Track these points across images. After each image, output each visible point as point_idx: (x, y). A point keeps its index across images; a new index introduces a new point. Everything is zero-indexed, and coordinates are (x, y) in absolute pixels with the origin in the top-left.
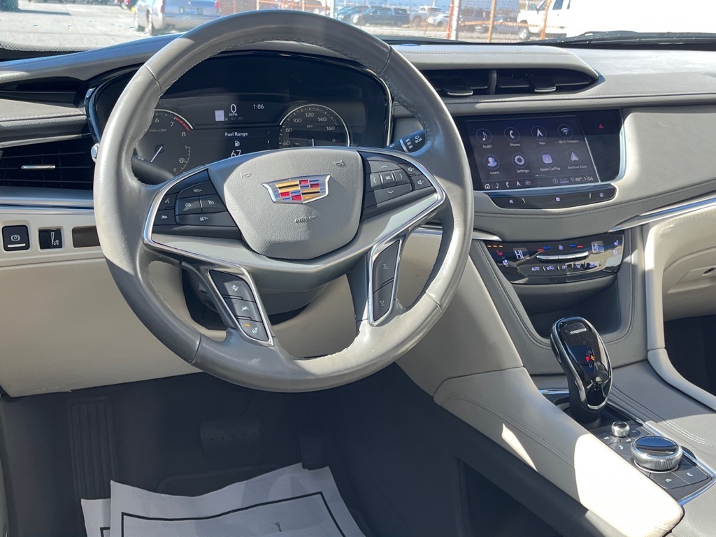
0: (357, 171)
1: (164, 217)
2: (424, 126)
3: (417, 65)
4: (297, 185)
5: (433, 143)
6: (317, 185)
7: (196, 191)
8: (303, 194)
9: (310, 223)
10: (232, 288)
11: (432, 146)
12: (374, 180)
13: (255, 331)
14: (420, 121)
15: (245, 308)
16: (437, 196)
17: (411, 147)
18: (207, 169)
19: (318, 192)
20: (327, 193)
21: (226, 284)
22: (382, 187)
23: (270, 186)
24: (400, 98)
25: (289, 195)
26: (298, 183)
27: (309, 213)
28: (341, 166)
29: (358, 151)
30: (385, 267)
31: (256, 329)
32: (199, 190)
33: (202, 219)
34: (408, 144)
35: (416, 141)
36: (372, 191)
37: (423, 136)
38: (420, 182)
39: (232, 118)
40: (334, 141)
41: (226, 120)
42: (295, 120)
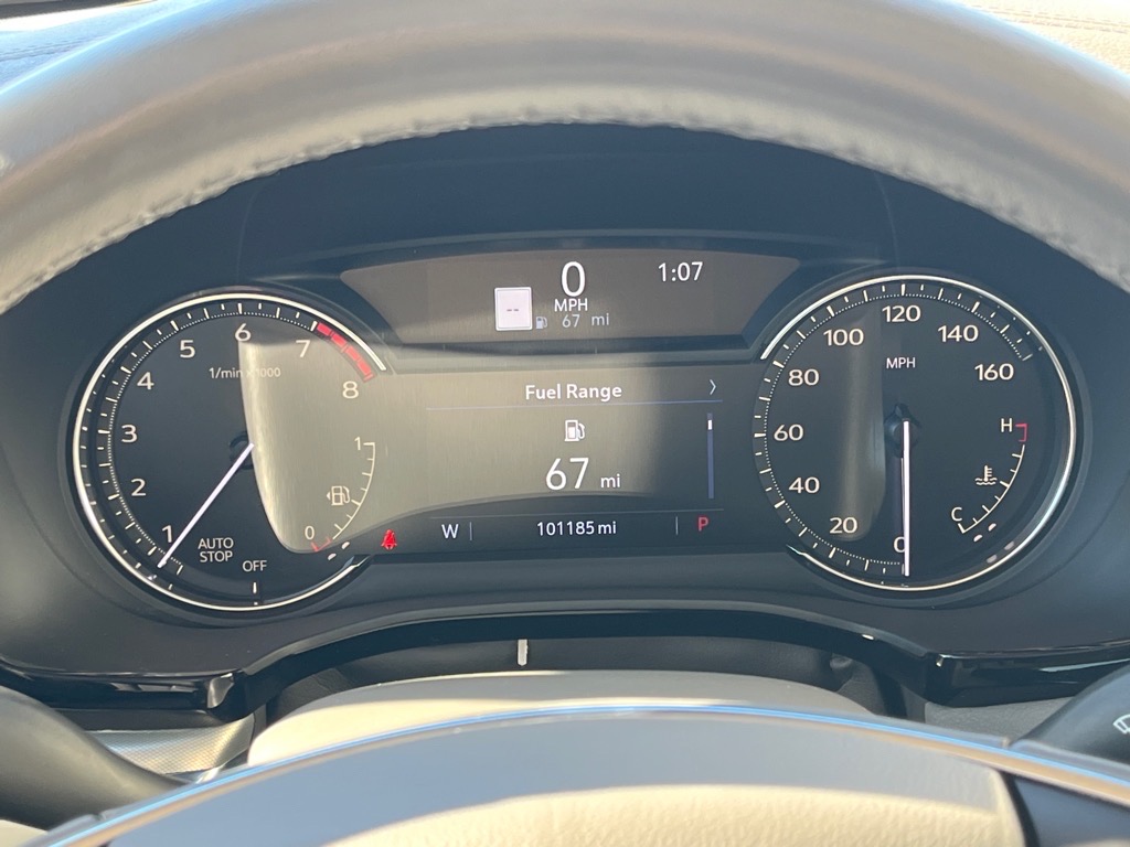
39: (566, 322)
40: (1006, 425)
41: (540, 325)
42: (832, 337)
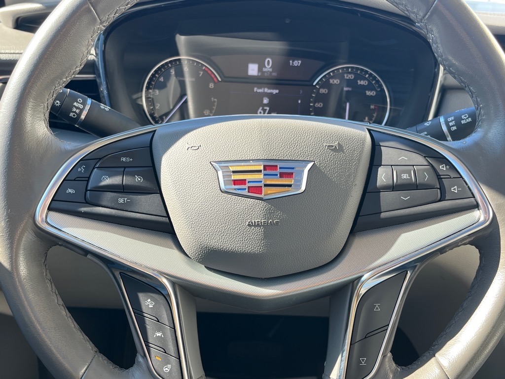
0: (359, 160)
1: (70, 191)
2: (477, 103)
3: (491, 28)
4: (260, 171)
5: (486, 134)
6: (290, 175)
7: (124, 159)
8: (266, 185)
9: (269, 229)
10: (148, 303)
11: (484, 137)
12: (383, 176)
13: (167, 369)
14: (472, 97)
15: (159, 334)
16: (478, 215)
17: (454, 128)
18: (155, 131)
19: (290, 186)
20: (303, 188)
21: (141, 296)
22: (393, 188)
23: (222, 167)
24: (447, 60)
25: (245, 184)
26: (262, 168)
27: (269, 214)
28: (335, 150)
29: (369, 130)
30: (377, 308)
31: (169, 366)
32: (129, 160)
33: (121, 201)
34: (451, 124)
35: (463, 122)
36: (378, 191)
37: (473, 116)
38: (455, 189)
39: (266, 74)
40: (372, 107)
41: (259, 74)
42: (331, 81)
